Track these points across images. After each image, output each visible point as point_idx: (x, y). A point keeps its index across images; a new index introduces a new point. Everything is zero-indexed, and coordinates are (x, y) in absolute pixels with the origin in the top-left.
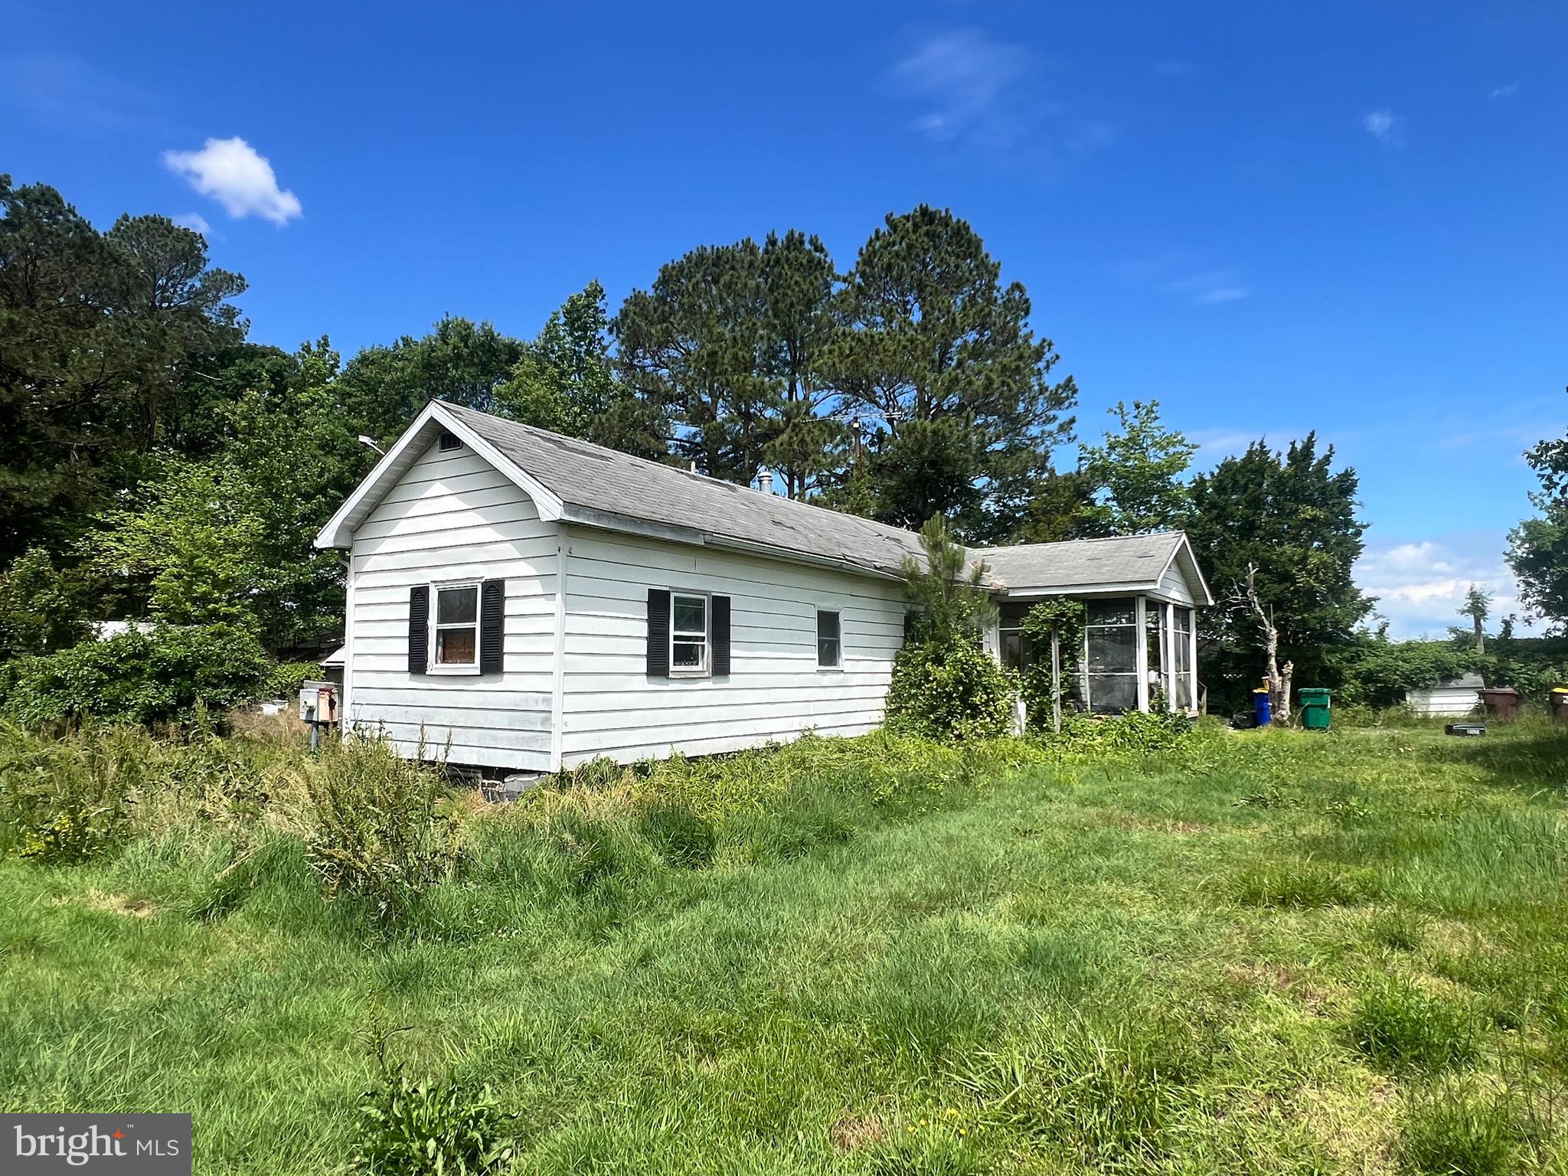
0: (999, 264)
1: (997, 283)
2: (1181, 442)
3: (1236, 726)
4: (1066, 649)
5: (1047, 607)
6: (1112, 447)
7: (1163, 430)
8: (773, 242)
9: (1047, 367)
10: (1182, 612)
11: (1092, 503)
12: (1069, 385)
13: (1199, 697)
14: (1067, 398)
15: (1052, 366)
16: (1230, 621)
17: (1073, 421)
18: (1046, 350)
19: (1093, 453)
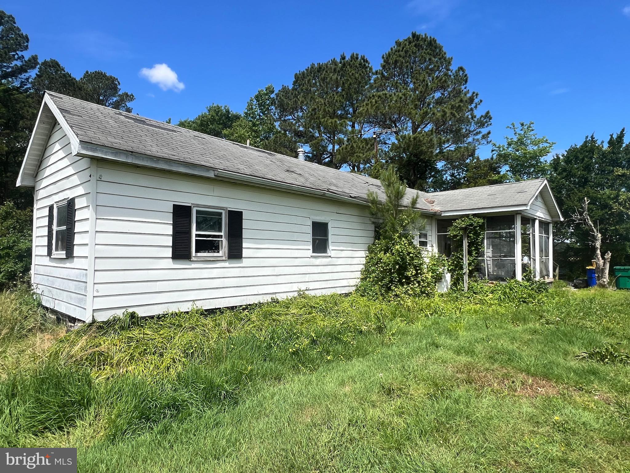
0: (452, 58)
1: (451, 68)
2: (546, 141)
3: (576, 287)
4: (473, 245)
5: (463, 221)
6: (509, 144)
7: (536, 136)
8: (343, 58)
9: (476, 107)
10: (544, 225)
11: (499, 173)
12: (487, 116)
13: (554, 270)
14: (486, 122)
15: (478, 106)
16: (573, 231)
17: (489, 133)
18: (475, 97)
19: (499, 147)
